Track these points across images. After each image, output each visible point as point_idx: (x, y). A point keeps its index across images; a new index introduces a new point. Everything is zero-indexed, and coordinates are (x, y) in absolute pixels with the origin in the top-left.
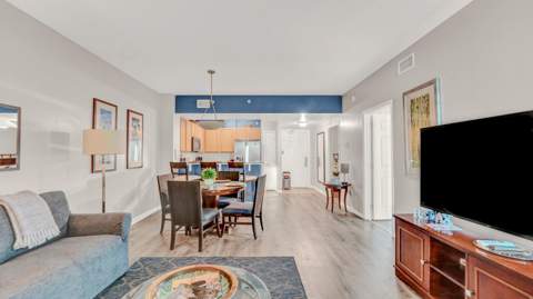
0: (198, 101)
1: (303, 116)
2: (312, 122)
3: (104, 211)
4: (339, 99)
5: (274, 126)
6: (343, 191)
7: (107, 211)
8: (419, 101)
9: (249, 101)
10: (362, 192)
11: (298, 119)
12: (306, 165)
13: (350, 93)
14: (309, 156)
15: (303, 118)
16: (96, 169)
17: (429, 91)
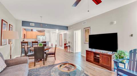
0: (30, 23)
1: (57, 30)
2: (59, 32)
3: (11, 58)
4: (67, 27)
5: (49, 32)
6: (69, 47)
7: (12, 58)
8: (87, 30)
9: (46, 25)
10: (73, 48)
11: (56, 31)
12: (56, 42)
13: (70, 26)
14: (57, 40)
15: (57, 31)
16: (2, 44)
17: (89, 28)
